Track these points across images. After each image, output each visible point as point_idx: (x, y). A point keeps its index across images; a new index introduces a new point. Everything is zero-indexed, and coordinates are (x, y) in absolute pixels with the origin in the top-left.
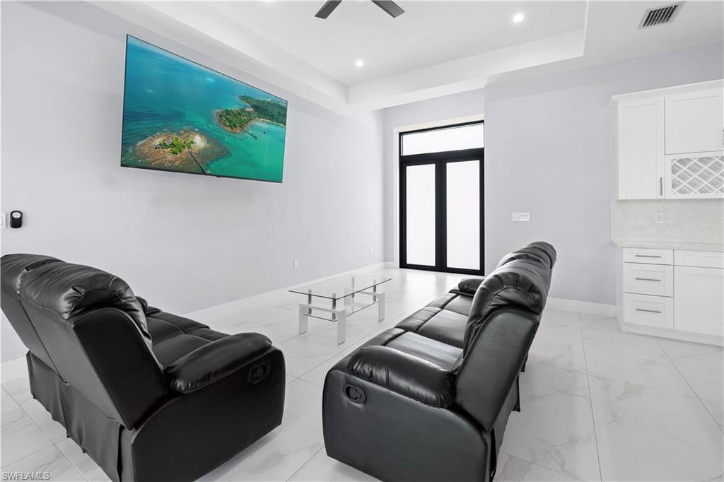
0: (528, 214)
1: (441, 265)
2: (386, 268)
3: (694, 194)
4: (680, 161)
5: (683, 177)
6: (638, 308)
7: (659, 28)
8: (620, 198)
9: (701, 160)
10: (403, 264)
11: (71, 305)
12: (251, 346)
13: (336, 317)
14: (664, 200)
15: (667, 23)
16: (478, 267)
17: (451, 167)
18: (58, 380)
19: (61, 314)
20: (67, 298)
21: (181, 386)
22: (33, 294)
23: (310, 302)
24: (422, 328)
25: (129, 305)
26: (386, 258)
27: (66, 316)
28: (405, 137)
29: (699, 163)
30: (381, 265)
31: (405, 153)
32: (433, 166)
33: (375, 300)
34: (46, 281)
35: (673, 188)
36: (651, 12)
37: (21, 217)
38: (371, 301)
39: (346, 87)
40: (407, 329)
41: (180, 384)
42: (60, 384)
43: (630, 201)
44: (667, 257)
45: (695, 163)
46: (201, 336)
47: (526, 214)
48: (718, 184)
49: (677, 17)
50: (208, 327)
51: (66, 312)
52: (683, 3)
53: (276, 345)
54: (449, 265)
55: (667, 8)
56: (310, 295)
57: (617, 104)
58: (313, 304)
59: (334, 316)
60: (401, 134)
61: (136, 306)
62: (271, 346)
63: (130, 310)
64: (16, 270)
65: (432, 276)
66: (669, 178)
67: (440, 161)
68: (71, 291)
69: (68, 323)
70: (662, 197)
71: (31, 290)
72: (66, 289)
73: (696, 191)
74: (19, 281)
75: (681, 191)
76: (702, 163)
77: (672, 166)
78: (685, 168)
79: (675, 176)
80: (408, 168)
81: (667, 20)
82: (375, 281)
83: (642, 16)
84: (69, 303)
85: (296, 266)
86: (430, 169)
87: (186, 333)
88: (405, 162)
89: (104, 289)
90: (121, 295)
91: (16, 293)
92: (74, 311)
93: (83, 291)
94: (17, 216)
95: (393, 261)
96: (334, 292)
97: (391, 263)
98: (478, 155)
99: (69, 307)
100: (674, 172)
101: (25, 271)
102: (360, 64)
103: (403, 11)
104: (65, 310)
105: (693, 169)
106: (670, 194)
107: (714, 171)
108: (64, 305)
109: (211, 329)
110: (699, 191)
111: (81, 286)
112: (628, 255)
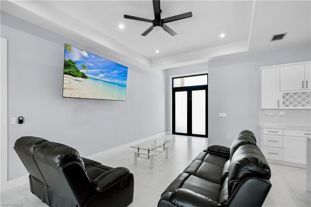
0: (226, 113)
1: (189, 133)
2: (167, 134)
3: (291, 107)
4: (286, 94)
5: (287, 100)
6: (269, 152)
7: (278, 42)
8: (262, 108)
9: (294, 93)
10: (174, 132)
11: (60, 161)
12: (122, 173)
13: (150, 157)
14: (280, 109)
15: (281, 40)
16: (204, 134)
17: (194, 93)
18: (46, 187)
19: (56, 164)
20: (58, 158)
21: (98, 190)
22: (41, 155)
23: (138, 151)
24: (197, 173)
25: (79, 160)
26: (167, 130)
27: (58, 165)
28: (175, 80)
29: (293, 95)
30: (164, 133)
31: (175, 87)
32: (186, 92)
33: (164, 149)
34: (46, 150)
35: (283, 104)
36: (275, 36)
37: (23, 119)
38: (163, 150)
39: (151, 60)
40: (190, 174)
41: (98, 189)
42: (47, 188)
43: (266, 109)
44: (280, 132)
45: (292, 95)
46: (99, 168)
47: (224, 113)
48: (300, 103)
49: (285, 38)
50: (101, 164)
51: (58, 164)
52: (287, 33)
53: (131, 172)
54: (193, 133)
55: (281, 35)
56: (139, 149)
57: (261, 70)
58: (140, 152)
59: (149, 157)
60: (173, 78)
61: (81, 160)
62: (129, 172)
63: (79, 161)
64: (30, 145)
65: (186, 138)
66: (281, 100)
67: (189, 90)
68: (59, 155)
69: (59, 168)
70: (279, 108)
71: (40, 154)
72: (57, 154)
73: (292, 106)
74: (32, 149)
75: (286, 106)
76: (294, 94)
77: (283, 96)
78: (288, 97)
79: (284, 100)
80: (176, 93)
81: (281, 39)
82: (164, 142)
83: (271, 37)
84: (59, 160)
85: (131, 135)
86: (185, 93)
87: (93, 166)
88: (175, 90)
89: (71, 154)
90: (77, 156)
91: (31, 154)
92: (61, 163)
93: (64, 155)
94: (21, 119)
95: (169, 131)
96: (149, 147)
97: (169, 132)
98: (205, 88)
99: (59, 162)
100: (283, 98)
101: (34, 145)
102: (157, 52)
103: (177, 34)
104: (58, 163)
105: (291, 97)
106: (282, 107)
107: (299, 98)
108: (57, 160)
109: (102, 164)
110: (293, 106)
111: (63, 154)
112: (265, 131)
